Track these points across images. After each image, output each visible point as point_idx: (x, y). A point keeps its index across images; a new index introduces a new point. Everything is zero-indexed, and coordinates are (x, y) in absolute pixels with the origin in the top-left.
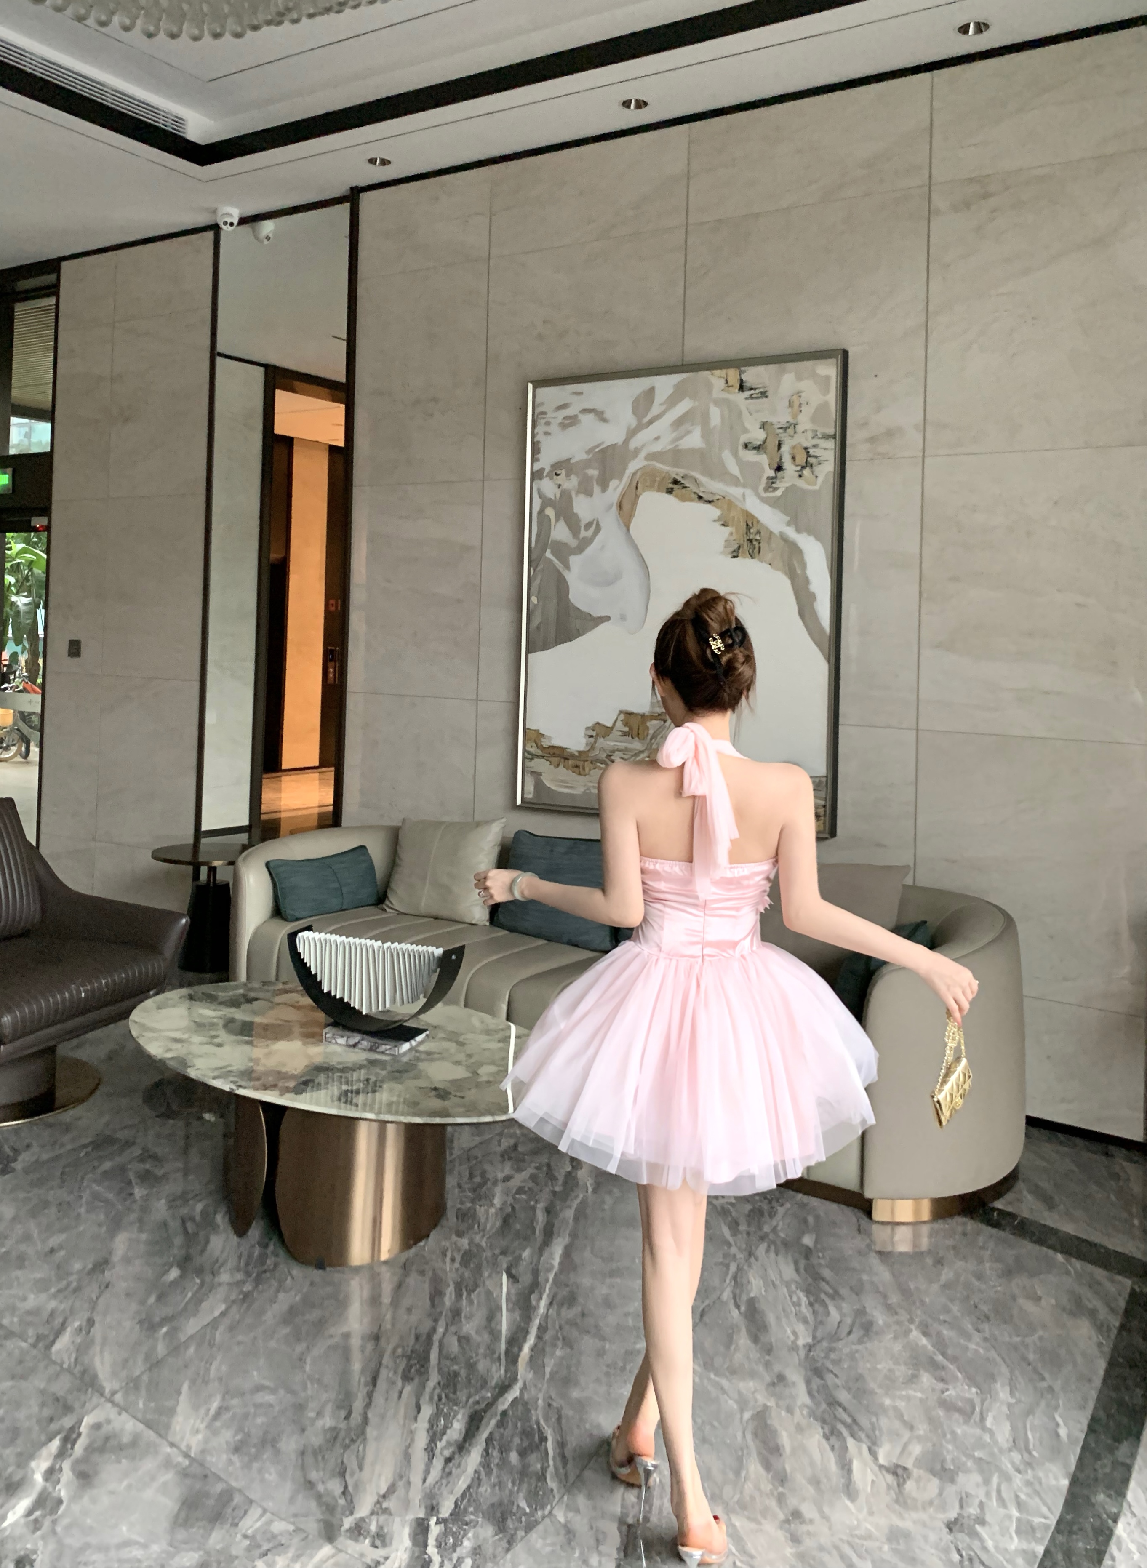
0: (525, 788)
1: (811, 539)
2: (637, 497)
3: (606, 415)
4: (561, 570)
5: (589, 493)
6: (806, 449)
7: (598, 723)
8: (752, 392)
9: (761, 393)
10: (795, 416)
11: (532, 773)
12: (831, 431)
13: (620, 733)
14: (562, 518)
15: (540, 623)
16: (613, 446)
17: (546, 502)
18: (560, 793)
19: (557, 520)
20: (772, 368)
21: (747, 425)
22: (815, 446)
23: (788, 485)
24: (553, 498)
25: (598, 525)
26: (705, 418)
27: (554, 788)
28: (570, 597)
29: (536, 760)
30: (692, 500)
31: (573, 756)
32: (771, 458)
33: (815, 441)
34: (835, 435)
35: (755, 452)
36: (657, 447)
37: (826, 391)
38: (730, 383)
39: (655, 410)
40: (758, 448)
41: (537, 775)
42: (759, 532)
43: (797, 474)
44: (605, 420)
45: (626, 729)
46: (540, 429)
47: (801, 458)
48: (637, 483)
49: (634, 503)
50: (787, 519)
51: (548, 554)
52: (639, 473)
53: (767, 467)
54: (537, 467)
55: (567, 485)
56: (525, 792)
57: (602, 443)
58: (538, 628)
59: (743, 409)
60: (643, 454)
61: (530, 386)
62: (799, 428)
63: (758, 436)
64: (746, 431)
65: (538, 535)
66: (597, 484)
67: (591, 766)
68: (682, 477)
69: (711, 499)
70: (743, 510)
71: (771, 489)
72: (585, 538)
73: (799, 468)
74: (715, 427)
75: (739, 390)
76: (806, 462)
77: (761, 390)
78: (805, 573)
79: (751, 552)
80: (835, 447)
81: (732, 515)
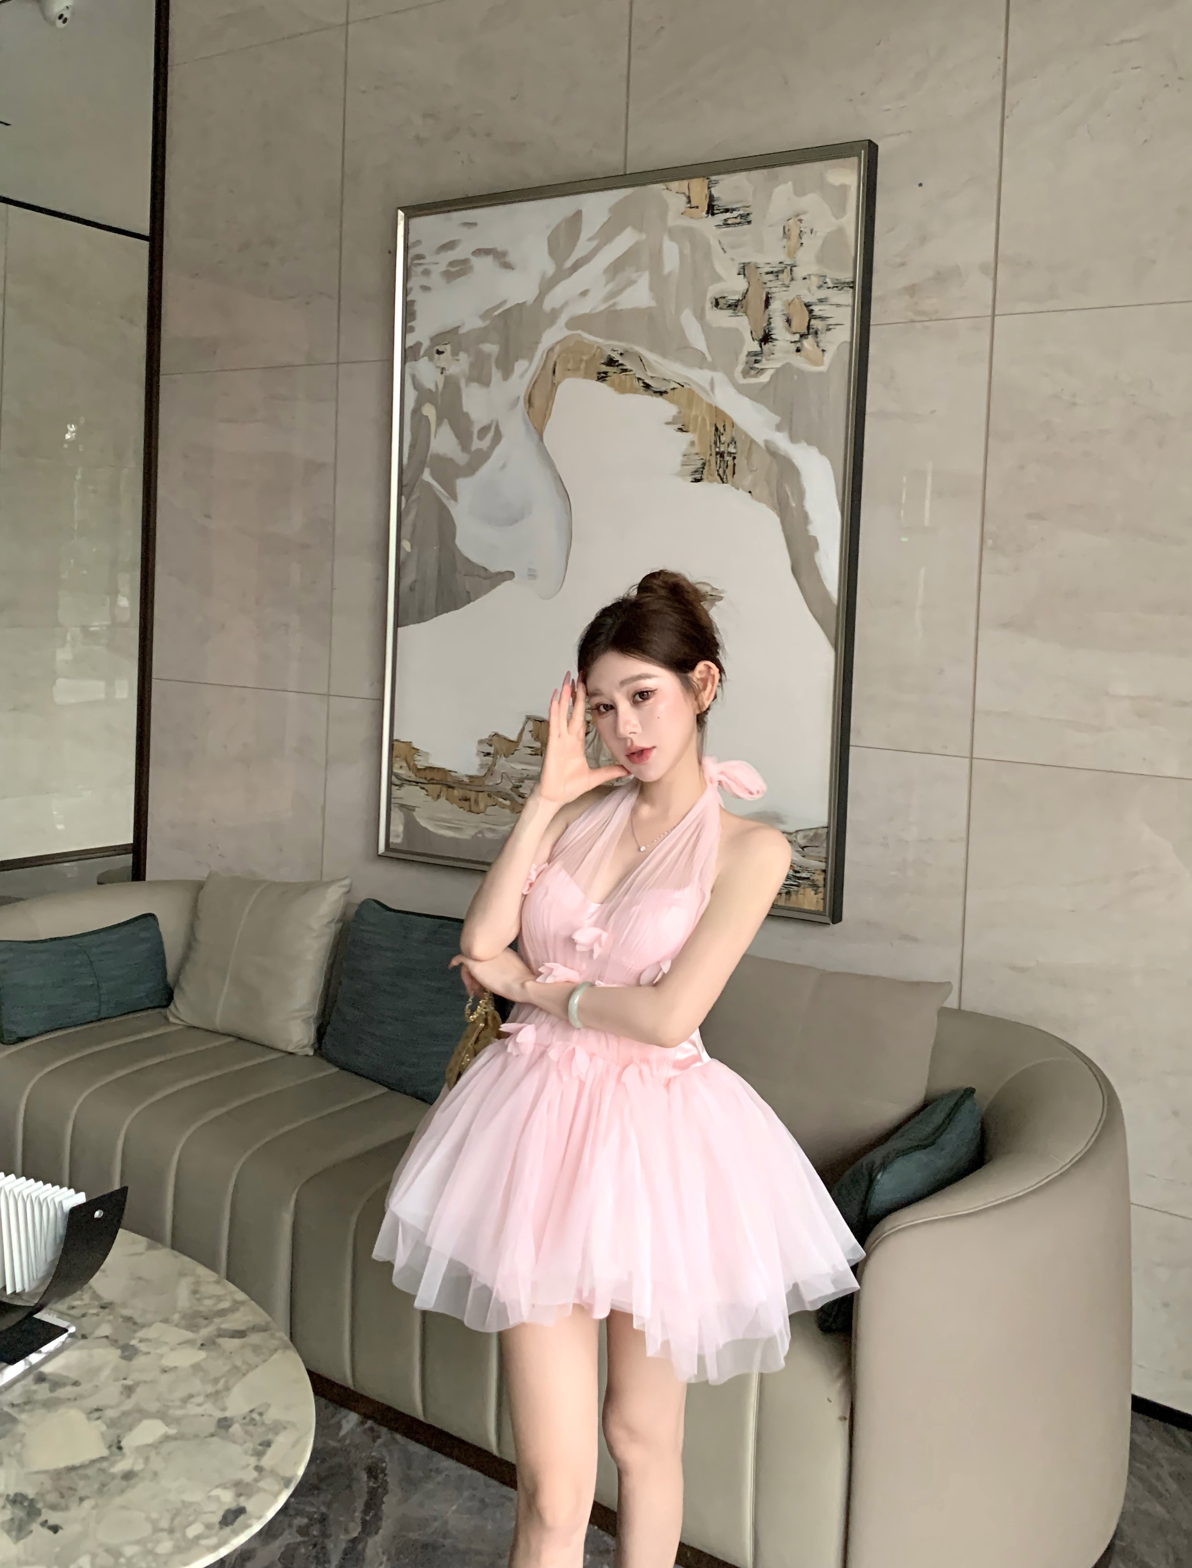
0: (392, 828)
1: (814, 451)
2: (554, 386)
3: (510, 259)
4: (445, 500)
5: (485, 382)
6: (807, 305)
7: (496, 734)
8: (728, 215)
9: (741, 216)
10: (791, 254)
11: (402, 806)
12: (847, 276)
13: (529, 751)
14: (446, 421)
15: (415, 582)
16: (520, 306)
17: (424, 396)
18: (443, 838)
19: (439, 423)
20: (758, 175)
21: (719, 269)
22: (821, 301)
23: (778, 365)
24: (434, 390)
25: (497, 427)
26: (657, 261)
27: (431, 828)
28: (458, 542)
29: (407, 788)
30: (634, 391)
31: (460, 783)
32: (753, 322)
33: (823, 293)
34: (854, 282)
35: (730, 312)
36: (585, 307)
37: (842, 211)
38: (693, 204)
39: (582, 248)
40: (734, 306)
41: (407, 809)
42: (733, 441)
43: (794, 347)
44: (508, 266)
45: (537, 744)
46: (412, 283)
47: (800, 322)
48: (555, 365)
49: (550, 397)
50: (777, 419)
51: (427, 476)
52: (557, 349)
53: (748, 336)
54: (411, 341)
55: (453, 369)
56: (392, 834)
57: (505, 302)
58: (412, 589)
59: (714, 243)
60: (563, 318)
61: (401, 214)
62: (799, 272)
63: (735, 286)
64: (718, 278)
65: (412, 446)
66: (497, 367)
67: (490, 801)
68: (621, 354)
69: (663, 389)
70: (710, 406)
71: (753, 372)
72: (479, 451)
73: (797, 337)
74: (670, 273)
75: (708, 213)
76: (808, 327)
77: (741, 212)
78: (803, 506)
79: (721, 472)
80: (850, 301)
81: (693, 413)
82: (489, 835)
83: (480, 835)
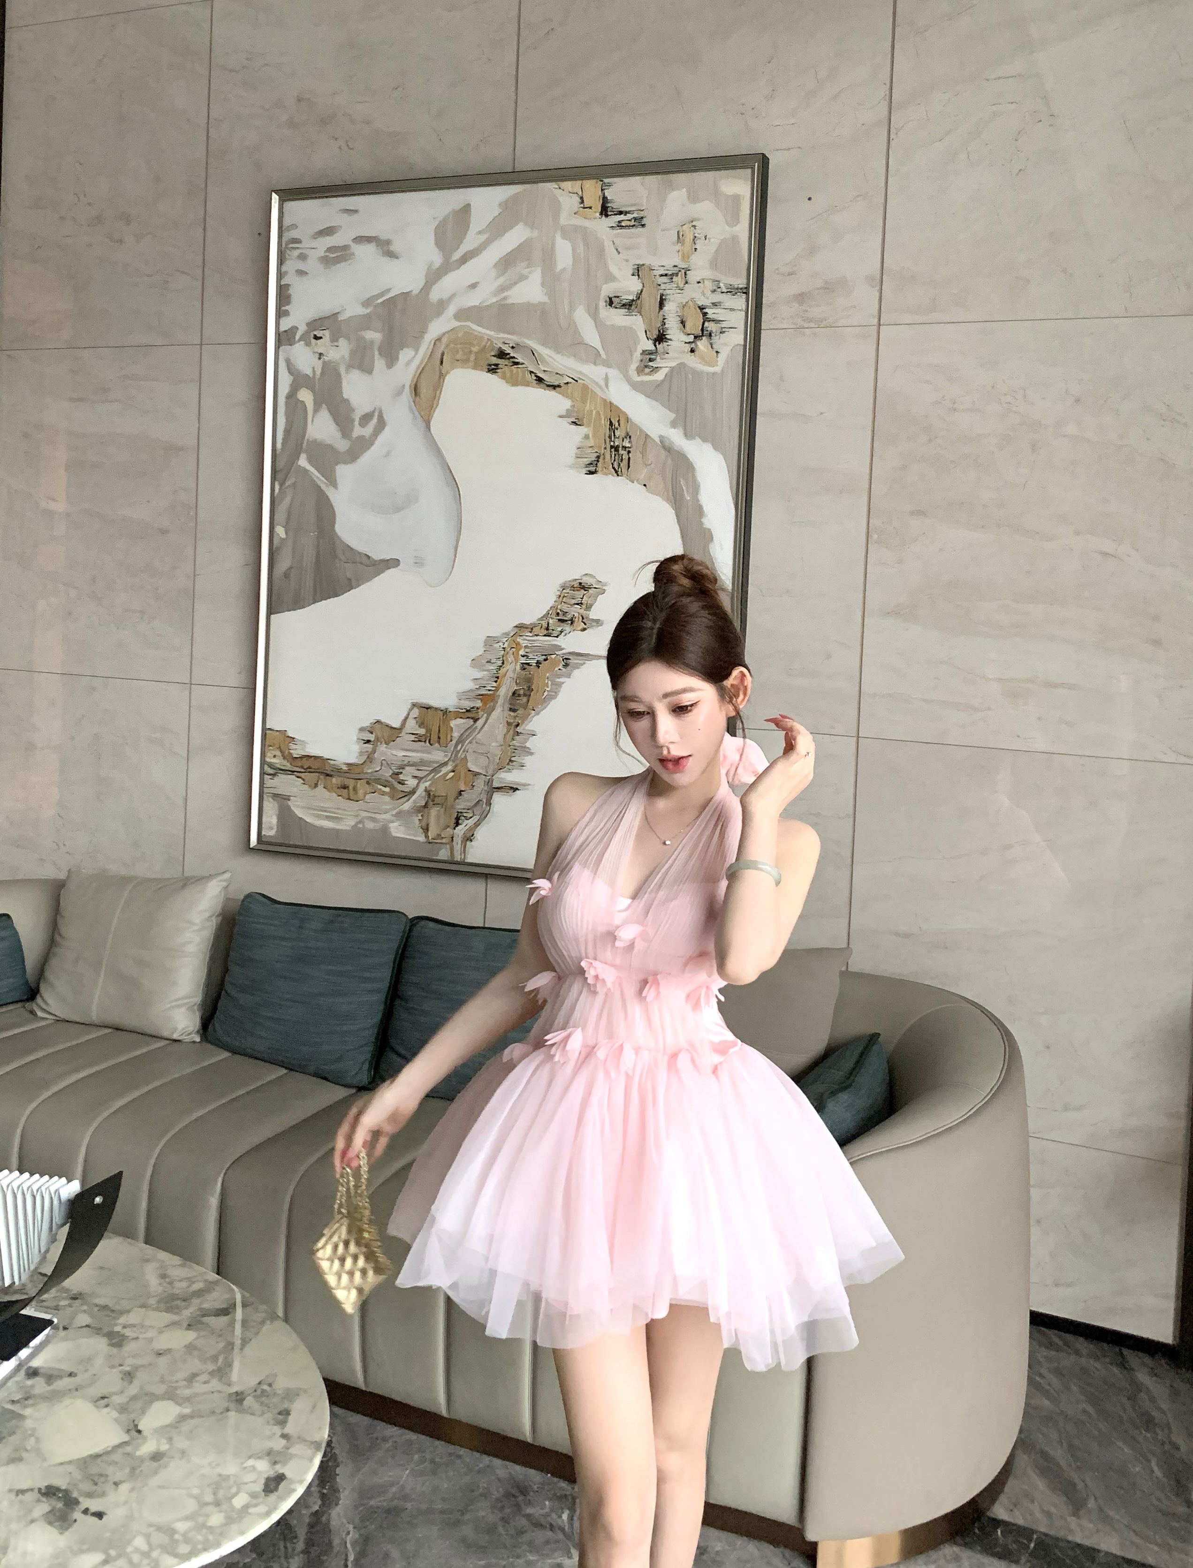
0: (264, 819)
1: (708, 448)
2: (442, 376)
3: (393, 248)
4: (323, 487)
5: (367, 369)
6: (701, 308)
7: (378, 722)
8: (622, 217)
9: (635, 219)
10: (685, 257)
11: (276, 796)
12: (741, 282)
13: (413, 737)
14: (324, 406)
15: (291, 568)
16: (406, 295)
17: (299, 381)
18: (321, 828)
19: (316, 411)
20: (653, 181)
21: (613, 269)
22: (715, 305)
23: (673, 364)
24: (311, 375)
25: (381, 417)
26: (549, 258)
27: (309, 819)
28: (338, 528)
29: (282, 778)
30: (527, 384)
31: (339, 771)
32: (648, 322)
33: (717, 297)
34: (747, 288)
35: (624, 311)
36: (473, 300)
37: (734, 220)
38: (586, 204)
39: (471, 241)
40: (628, 306)
41: (281, 799)
42: (628, 436)
43: (688, 348)
44: (392, 255)
45: (422, 731)
46: (289, 266)
47: (694, 323)
48: (443, 354)
49: (438, 386)
50: (673, 416)
51: (303, 462)
52: (445, 340)
53: (643, 336)
54: (286, 324)
55: (332, 355)
56: (263, 826)
57: (389, 290)
58: (286, 575)
59: (607, 244)
60: (451, 310)
61: (275, 198)
62: (693, 276)
63: (630, 286)
64: (611, 278)
65: (287, 432)
66: (380, 354)
67: (368, 789)
68: (513, 347)
69: (556, 383)
70: (605, 401)
71: (647, 370)
72: (361, 438)
73: (691, 338)
74: (564, 270)
75: (601, 214)
76: (702, 330)
77: (635, 215)
78: (698, 500)
79: (616, 466)
80: (744, 307)
81: (587, 408)
82: (370, 825)
83: (360, 826)
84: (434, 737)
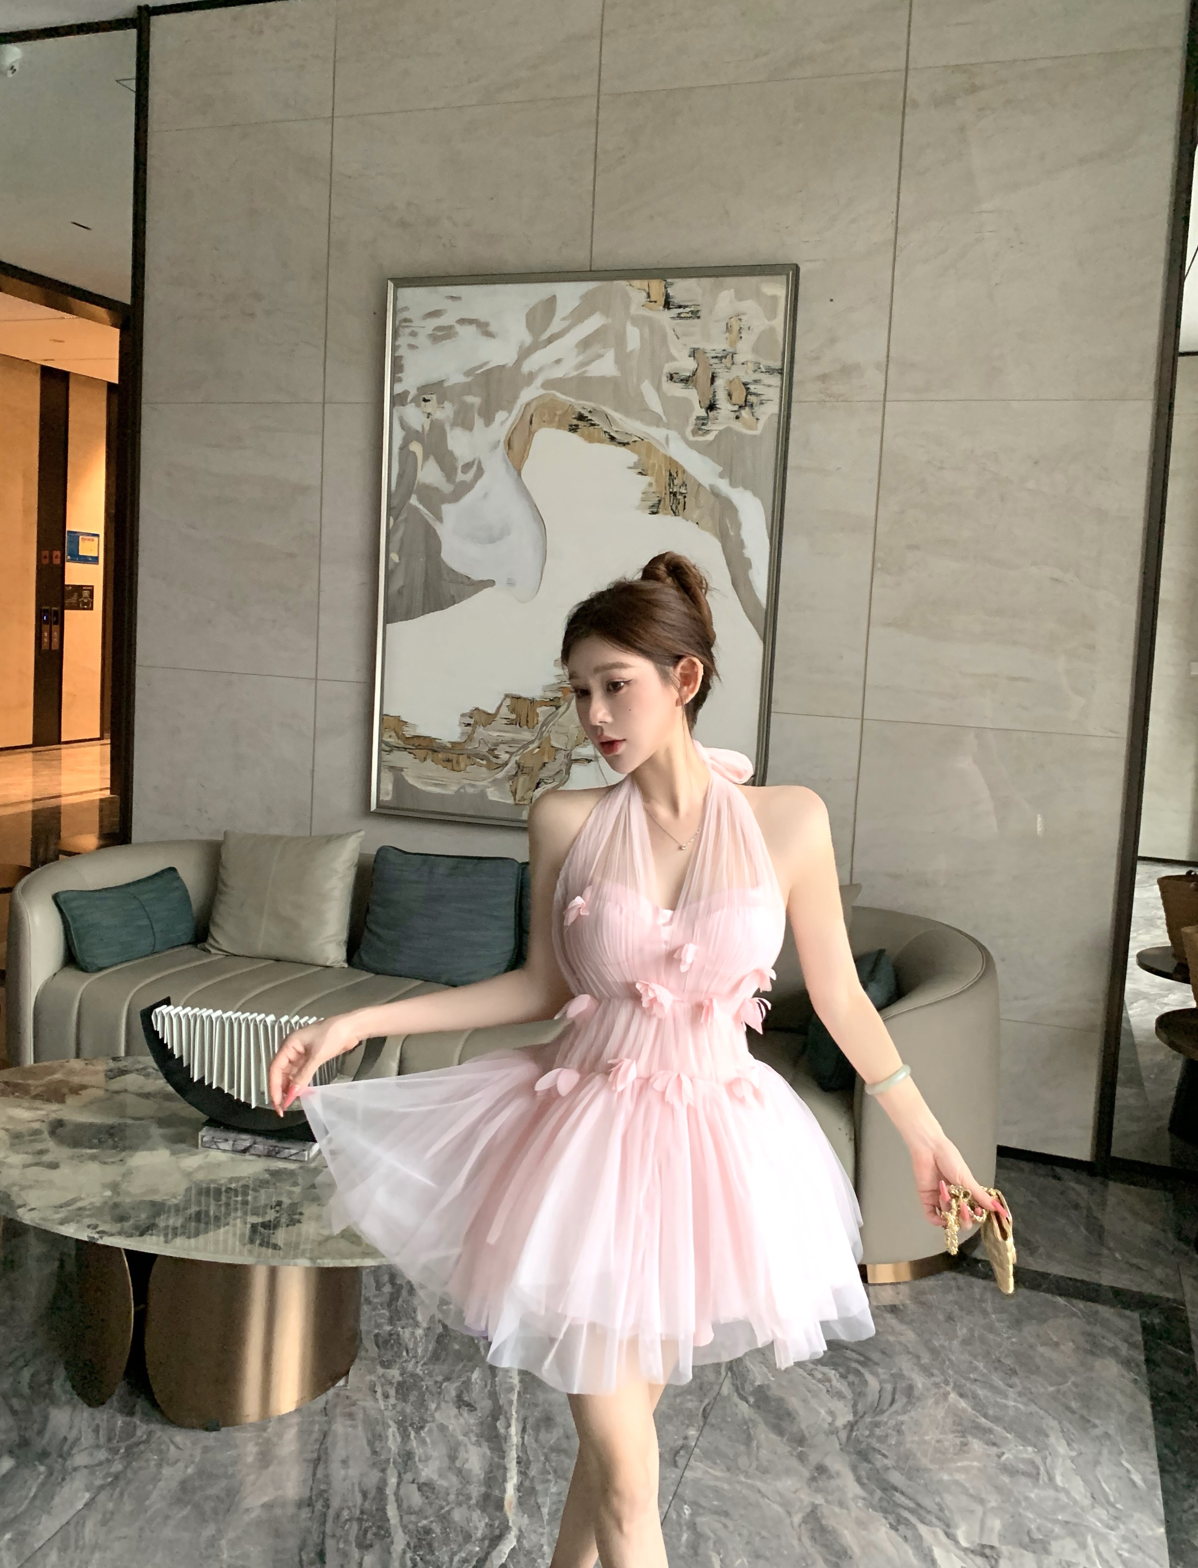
0: (382, 787)
1: (748, 495)
2: (531, 434)
3: (492, 328)
4: (431, 522)
5: (468, 426)
6: (745, 384)
7: (477, 709)
8: (681, 310)
9: (692, 312)
10: (733, 344)
11: (391, 768)
12: (777, 365)
13: (505, 721)
14: (432, 456)
15: (402, 587)
16: (500, 368)
17: (411, 435)
18: (429, 794)
19: (426, 458)
20: (706, 282)
21: (674, 352)
22: (756, 382)
23: (721, 428)
24: (420, 430)
25: (480, 465)
26: (621, 341)
27: (420, 786)
28: (443, 555)
29: (396, 754)
30: (601, 441)
31: (443, 748)
32: (701, 394)
33: (757, 376)
34: (782, 369)
35: (681, 385)
36: (558, 373)
37: (772, 315)
38: (652, 299)
39: (556, 326)
40: (686, 381)
41: (396, 770)
42: (684, 484)
43: (734, 415)
44: (489, 335)
45: (513, 716)
46: (402, 341)
47: (739, 396)
48: (531, 417)
49: (528, 441)
50: (720, 469)
51: (414, 501)
52: (533, 405)
53: (697, 405)
54: (399, 389)
55: (439, 415)
56: (382, 792)
57: (486, 363)
58: (400, 592)
59: (669, 331)
60: (539, 381)
61: (391, 285)
62: (739, 359)
63: (687, 365)
64: (673, 359)
65: (400, 476)
66: (479, 415)
67: (468, 761)
68: (590, 412)
69: (626, 441)
70: (666, 457)
71: (701, 432)
72: (463, 483)
73: (736, 408)
74: (632, 352)
75: (664, 307)
76: (746, 401)
77: (692, 309)
78: (740, 535)
79: (674, 508)
80: (779, 384)
81: (651, 462)
82: (470, 790)
83: (462, 791)
84: (523, 721)
